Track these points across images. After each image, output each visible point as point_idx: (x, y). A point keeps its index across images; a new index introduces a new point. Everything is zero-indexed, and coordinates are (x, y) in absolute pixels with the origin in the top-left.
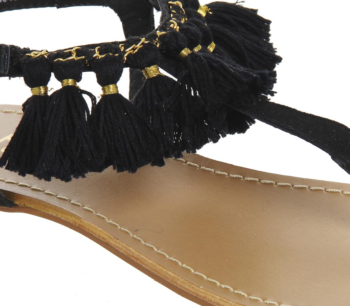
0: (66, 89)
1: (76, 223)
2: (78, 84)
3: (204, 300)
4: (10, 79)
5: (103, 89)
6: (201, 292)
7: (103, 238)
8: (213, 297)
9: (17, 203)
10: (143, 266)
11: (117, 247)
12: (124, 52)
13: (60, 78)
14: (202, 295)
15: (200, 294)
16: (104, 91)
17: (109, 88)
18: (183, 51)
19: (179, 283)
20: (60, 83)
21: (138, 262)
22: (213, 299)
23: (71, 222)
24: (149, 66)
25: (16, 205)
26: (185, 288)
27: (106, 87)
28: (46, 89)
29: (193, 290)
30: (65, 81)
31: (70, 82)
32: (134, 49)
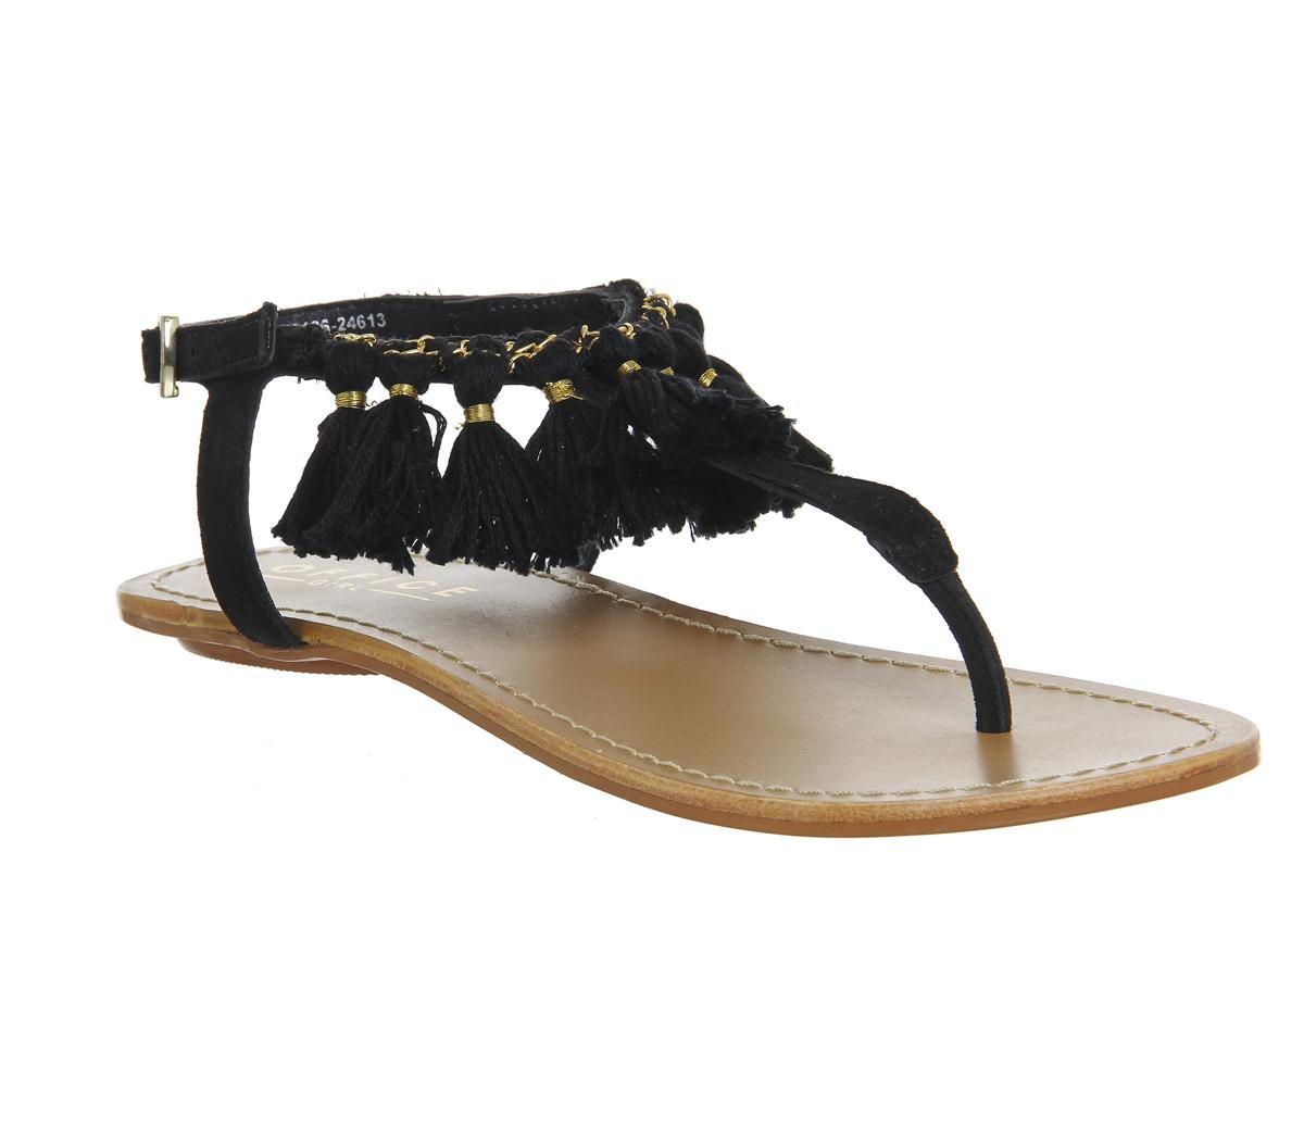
0: (396, 403)
1: (401, 664)
2: (420, 397)
3: (603, 775)
4: (299, 381)
5: (467, 413)
6: (599, 761)
7: (445, 686)
8: (618, 767)
9: (306, 639)
10: (507, 726)
11: (466, 698)
12: (513, 353)
13: (388, 384)
14: (599, 765)
15: (596, 764)
16: (468, 417)
17: (477, 411)
18: (625, 365)
19: (563, 748)
20: (387, 392)
21: (499, 721)
22: (617, 772)
23: (394, 664)
24: (554, 381)
25: (305, 643)
26: (572, 757)
27: (472, 409)
28: (363, 399)
29: (585, 760)
30: (396, 387)
31: (406, 389)
32: (530, 351)
